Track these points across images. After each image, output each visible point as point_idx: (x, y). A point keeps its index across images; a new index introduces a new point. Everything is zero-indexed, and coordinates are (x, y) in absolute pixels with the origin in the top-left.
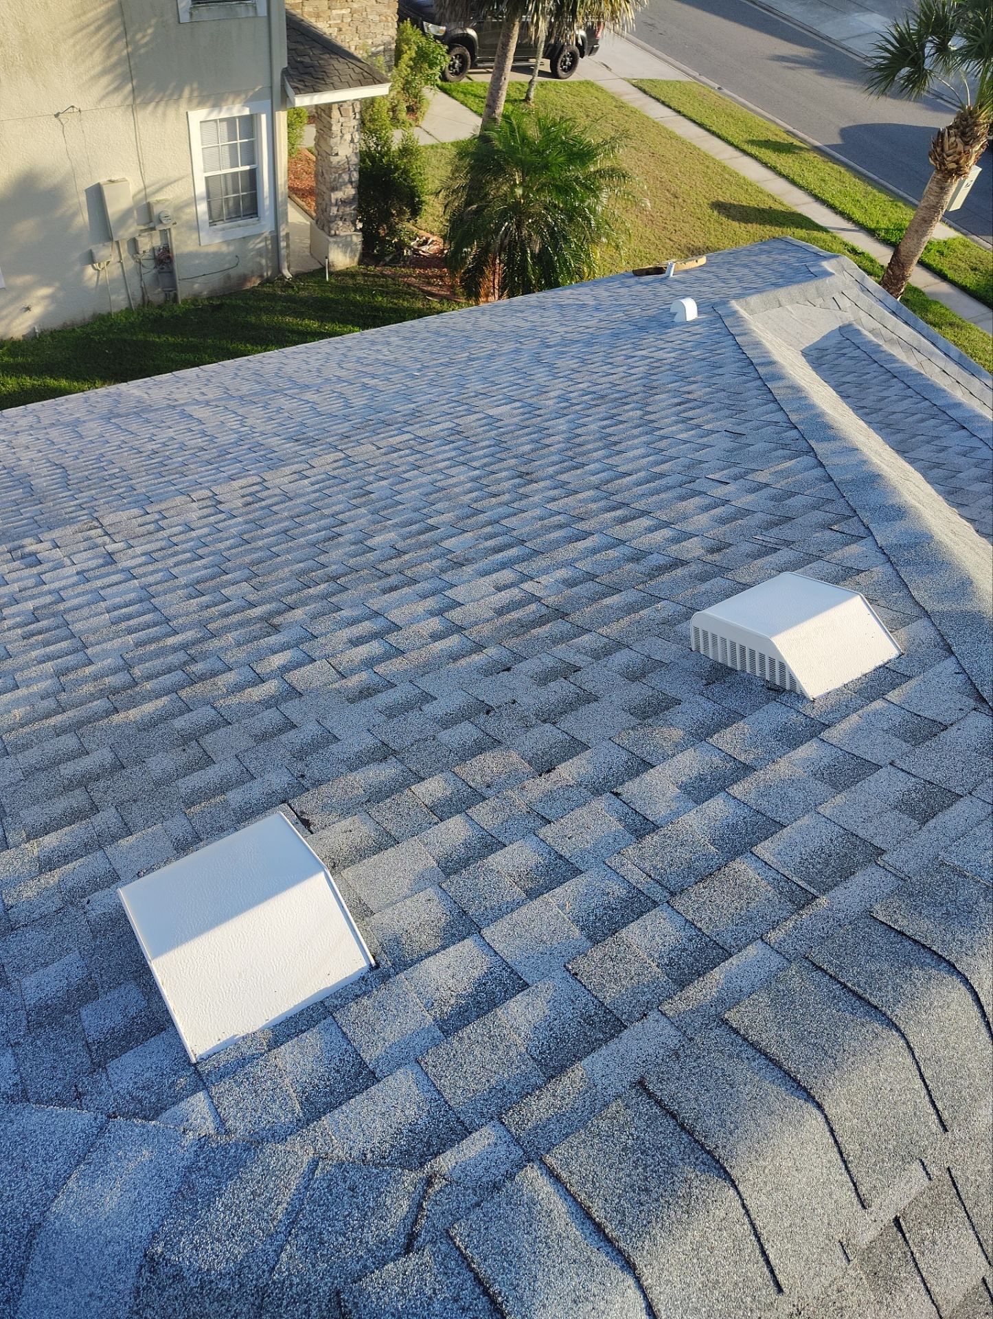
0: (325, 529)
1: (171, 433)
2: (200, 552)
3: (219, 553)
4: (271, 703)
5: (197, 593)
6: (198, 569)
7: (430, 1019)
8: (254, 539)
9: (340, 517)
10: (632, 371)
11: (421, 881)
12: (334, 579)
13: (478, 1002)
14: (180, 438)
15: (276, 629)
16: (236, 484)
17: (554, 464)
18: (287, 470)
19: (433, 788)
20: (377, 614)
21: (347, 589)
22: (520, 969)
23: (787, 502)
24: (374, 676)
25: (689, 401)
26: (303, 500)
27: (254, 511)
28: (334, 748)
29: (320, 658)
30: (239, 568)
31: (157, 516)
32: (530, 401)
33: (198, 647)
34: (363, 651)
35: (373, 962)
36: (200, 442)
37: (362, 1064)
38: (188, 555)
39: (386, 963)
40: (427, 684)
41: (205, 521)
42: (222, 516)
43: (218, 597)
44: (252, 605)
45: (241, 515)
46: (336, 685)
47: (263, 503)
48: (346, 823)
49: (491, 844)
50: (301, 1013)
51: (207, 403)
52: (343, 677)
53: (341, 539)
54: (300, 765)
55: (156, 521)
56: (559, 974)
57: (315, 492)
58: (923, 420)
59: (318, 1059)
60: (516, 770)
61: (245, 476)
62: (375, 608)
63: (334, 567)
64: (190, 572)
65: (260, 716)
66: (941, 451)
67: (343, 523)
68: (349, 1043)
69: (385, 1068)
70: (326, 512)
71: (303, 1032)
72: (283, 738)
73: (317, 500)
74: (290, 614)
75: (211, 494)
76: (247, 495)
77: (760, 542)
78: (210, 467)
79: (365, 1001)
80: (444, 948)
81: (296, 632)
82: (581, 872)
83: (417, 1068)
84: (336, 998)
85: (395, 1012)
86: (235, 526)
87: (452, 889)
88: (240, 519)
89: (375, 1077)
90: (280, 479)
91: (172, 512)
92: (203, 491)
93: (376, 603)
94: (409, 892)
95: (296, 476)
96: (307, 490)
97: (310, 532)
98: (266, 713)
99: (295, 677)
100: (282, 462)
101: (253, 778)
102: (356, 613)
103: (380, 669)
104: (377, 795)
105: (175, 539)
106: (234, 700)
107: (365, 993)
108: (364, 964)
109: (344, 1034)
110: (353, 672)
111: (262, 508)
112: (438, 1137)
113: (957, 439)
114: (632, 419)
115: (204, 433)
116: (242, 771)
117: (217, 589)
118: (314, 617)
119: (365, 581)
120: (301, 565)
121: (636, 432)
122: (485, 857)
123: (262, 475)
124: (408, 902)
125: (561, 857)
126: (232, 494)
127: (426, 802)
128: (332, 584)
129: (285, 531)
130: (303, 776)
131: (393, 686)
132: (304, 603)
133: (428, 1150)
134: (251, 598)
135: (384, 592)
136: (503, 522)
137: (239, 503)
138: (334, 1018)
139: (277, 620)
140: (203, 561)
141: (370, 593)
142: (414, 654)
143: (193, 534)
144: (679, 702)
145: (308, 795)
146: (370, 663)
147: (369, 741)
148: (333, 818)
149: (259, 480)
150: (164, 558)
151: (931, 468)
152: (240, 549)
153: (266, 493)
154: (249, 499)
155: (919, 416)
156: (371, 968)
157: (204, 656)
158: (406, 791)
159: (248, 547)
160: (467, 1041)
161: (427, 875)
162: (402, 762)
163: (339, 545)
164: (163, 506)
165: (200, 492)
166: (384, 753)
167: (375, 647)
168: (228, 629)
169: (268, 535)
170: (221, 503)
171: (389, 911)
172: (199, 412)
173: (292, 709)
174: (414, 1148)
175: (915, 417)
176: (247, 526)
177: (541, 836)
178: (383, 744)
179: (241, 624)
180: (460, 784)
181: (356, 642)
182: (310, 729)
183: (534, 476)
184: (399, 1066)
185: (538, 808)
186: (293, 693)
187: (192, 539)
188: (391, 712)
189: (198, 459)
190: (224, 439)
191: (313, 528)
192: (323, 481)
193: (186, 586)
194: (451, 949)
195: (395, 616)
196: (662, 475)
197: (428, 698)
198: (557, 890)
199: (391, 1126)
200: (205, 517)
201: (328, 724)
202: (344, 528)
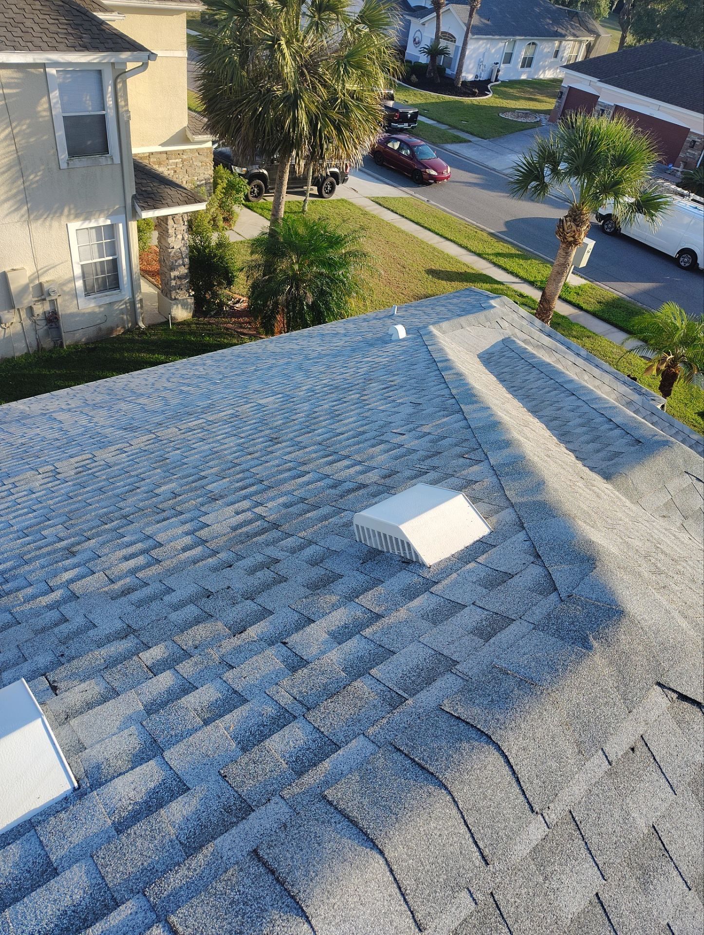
0: (129, 485)
1: (38, 431)
2: (34, 507)
3: (49, 507)
4: (54, 606)
5: (24, 535)
6: (30, 519)
7: (110, 822)
8: (76, 496)
9: (142, 476)
10: (359, 371)
11: (129, 721)
12: (125, 517)
13: (150, 806)
14: (42, 434)
15: (73, 554)
16: (73, 460)
17: (295, 431)
18: (112, 448)
19: (156, 653)
20: (149, 537)
21: (133, 523)
22: (186, 778)
23: (440, 443)
24: (135, 579)
25: (391, 386)
26: (119, 467)
27: (82, 477)
28: (91, 633)
29: (99, 571)
30: (60, 515)
31: (10, 486)
32: (288, 393)
33: (12, 573)
34: (132, 563)
35: (76, 785)
36: (57, 435)
37: (50, 864)
38: (26, 510)
39: (86, 783)
40: (170, 582)
41: (45, 487)
42: (58, 482)
43: (38, 536)
44: (61, 540)
45: (72, 480)
46: (106, 589)
47: (90, 471)
48: (83, 686)
49: (188, 688)
50: (12, 830)
51: (69, 410)
52: (113, 582)
53: (138, 490)
54: (63, 648)
55: (9, 490)
56: (214, 777)
57: (129, 461)
58: (549, 392)
59: (16, 865)
60: (219, 635)
61: (81, 455)
62: (148, 534)
63: (128, 509)
64: (24, 521)
65: (44, 616)
66: (558, 410)
67: (144, 480)
68: (43, 849)
69: (66, 865)
70: (132, 473)
71: (9, 844)
72: (56, 630)
73: (129, 466)
74: (87, 543)
75: (54, 468)
76: (80, 467)
77: (417, 469)
78: (58, 451)
79: (63, 815)
80: (132, 768)
81: (88, 555)
82: (248, 701)
83: (91, 861)
84: (41, 815)
85: (84, 821)
86: (65, 488)
87: (150, 725)
88: (70, 483)
89: (56, 873)
90: (106, 455)
91: (22, 483)
92: (48, 467)
93: (149, 531)
94: (117, 731)
95: (118, 452)
96: (123, 460)
97: (118, 487)
98: (48, 614)
99: (76, 587)
100: (111, 443)
101: (26, 660)
102: (133, 538)
103: (140, 575)
104: (112, 663)
105: (19, 501)
106: (27, 606)
107: (64, 809)
108: (68, 787)
109: (41, 842)
110: (120, 578)
111: (88, 475)
112: (94, 913)
113: (569, 402)
114: (352, 399)
115: (61, 429)
116: (19, 657)
117: (39, 531)
118: (103, 544)
119: (147, 516)
120: (105, 510)
121: (352, 407)
122: (180, 698)
123: (94, 453)
124: (114, 738)
125: (235, 692)
126: (68, 468)
127: (148, 664)
128: (123, 520)
129: (100, 489)
130: (62, 655)
131: (147, 584)
132: (98, 535)
133: (84, 925)
134: (61, 535)
135: (158, 522)
136: (251, 470)
137: (72, 473)
138: (35, 830)
139: (74, 549)
140: (35, 514)
141: (148, 524)
142: (168, 562)
143: (34, 496)
144: (341, 576)
145: (62, 668)
146: (133, 572)
147: (119, 625)
148: (75, 683)
149: (91, 456)
150: (8, 514)
151: (551, 421)
152: (64, 503)
153: (94, 465)
154: (80, 469)
155: (547, 389)
156: (75, 789)
157: (15, 578)
158: (135, 658)
159: (71, 501)
160: (133, 835)
161: (134, 717)
162: (138, 637)
163: (137, 494)
164: (17, 479)
165: (45, 468)
166: (128, 631)
167: (141, 560)
168: (38, 557)
169: (88, 492)
170: (59, 473)
171: (98, 746)
172: (60, 416)
173: (68, 610)
174: (72, 925)
175: (545, 390)
176: (75, 487)
177: (224, 679)
178: (128, 626)
179: (49, 554)
180: (176, 647)
181: (126, 558)
182: (78, 621)
183: (280, 439)
184: (77, 861)
185: (228, 660)
186: (74, 597)
187: (31, 500)
188: (140, 604)
189: (52, 446)
190: (73, 432)
191: (121, 485)
192: (137, 453)
193: (18, 531)
194: (137, 769)
195: (161, 537)
196: (364, 433)
197: (170, 590)
198: (226, 717)
199: (59, 910)
200: (45, 484)
201: (91, 617)
202: (142, 483)
